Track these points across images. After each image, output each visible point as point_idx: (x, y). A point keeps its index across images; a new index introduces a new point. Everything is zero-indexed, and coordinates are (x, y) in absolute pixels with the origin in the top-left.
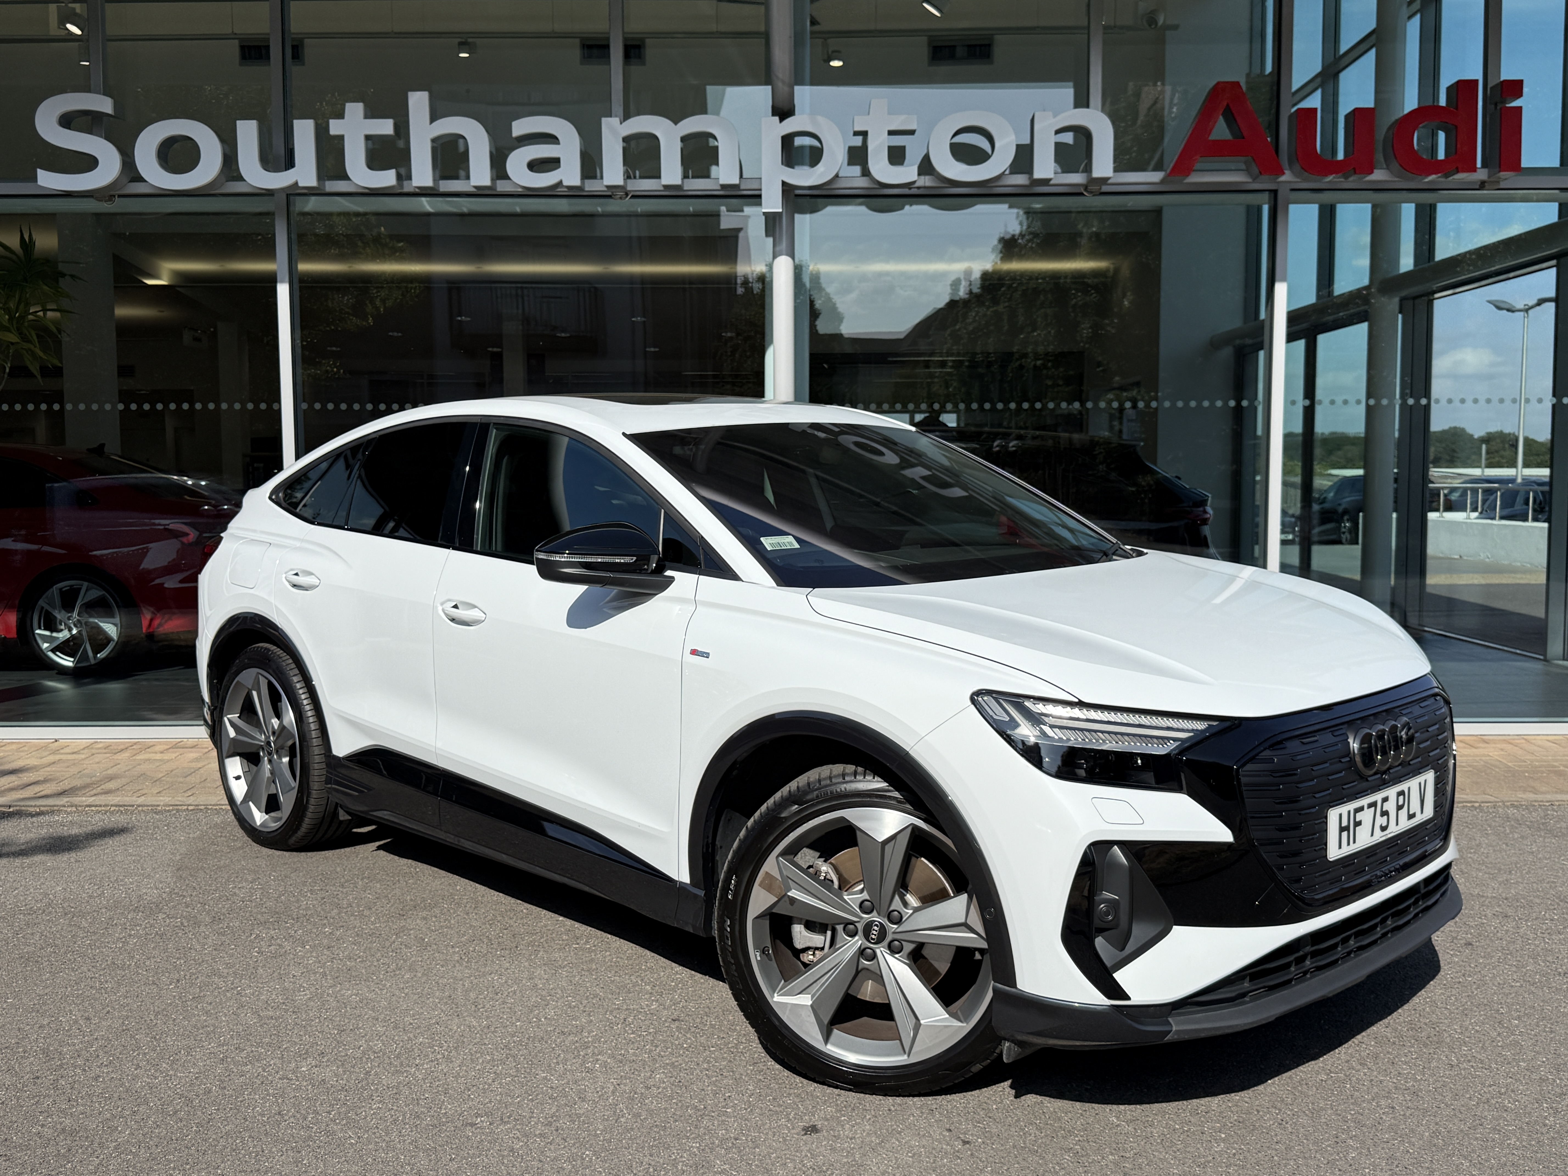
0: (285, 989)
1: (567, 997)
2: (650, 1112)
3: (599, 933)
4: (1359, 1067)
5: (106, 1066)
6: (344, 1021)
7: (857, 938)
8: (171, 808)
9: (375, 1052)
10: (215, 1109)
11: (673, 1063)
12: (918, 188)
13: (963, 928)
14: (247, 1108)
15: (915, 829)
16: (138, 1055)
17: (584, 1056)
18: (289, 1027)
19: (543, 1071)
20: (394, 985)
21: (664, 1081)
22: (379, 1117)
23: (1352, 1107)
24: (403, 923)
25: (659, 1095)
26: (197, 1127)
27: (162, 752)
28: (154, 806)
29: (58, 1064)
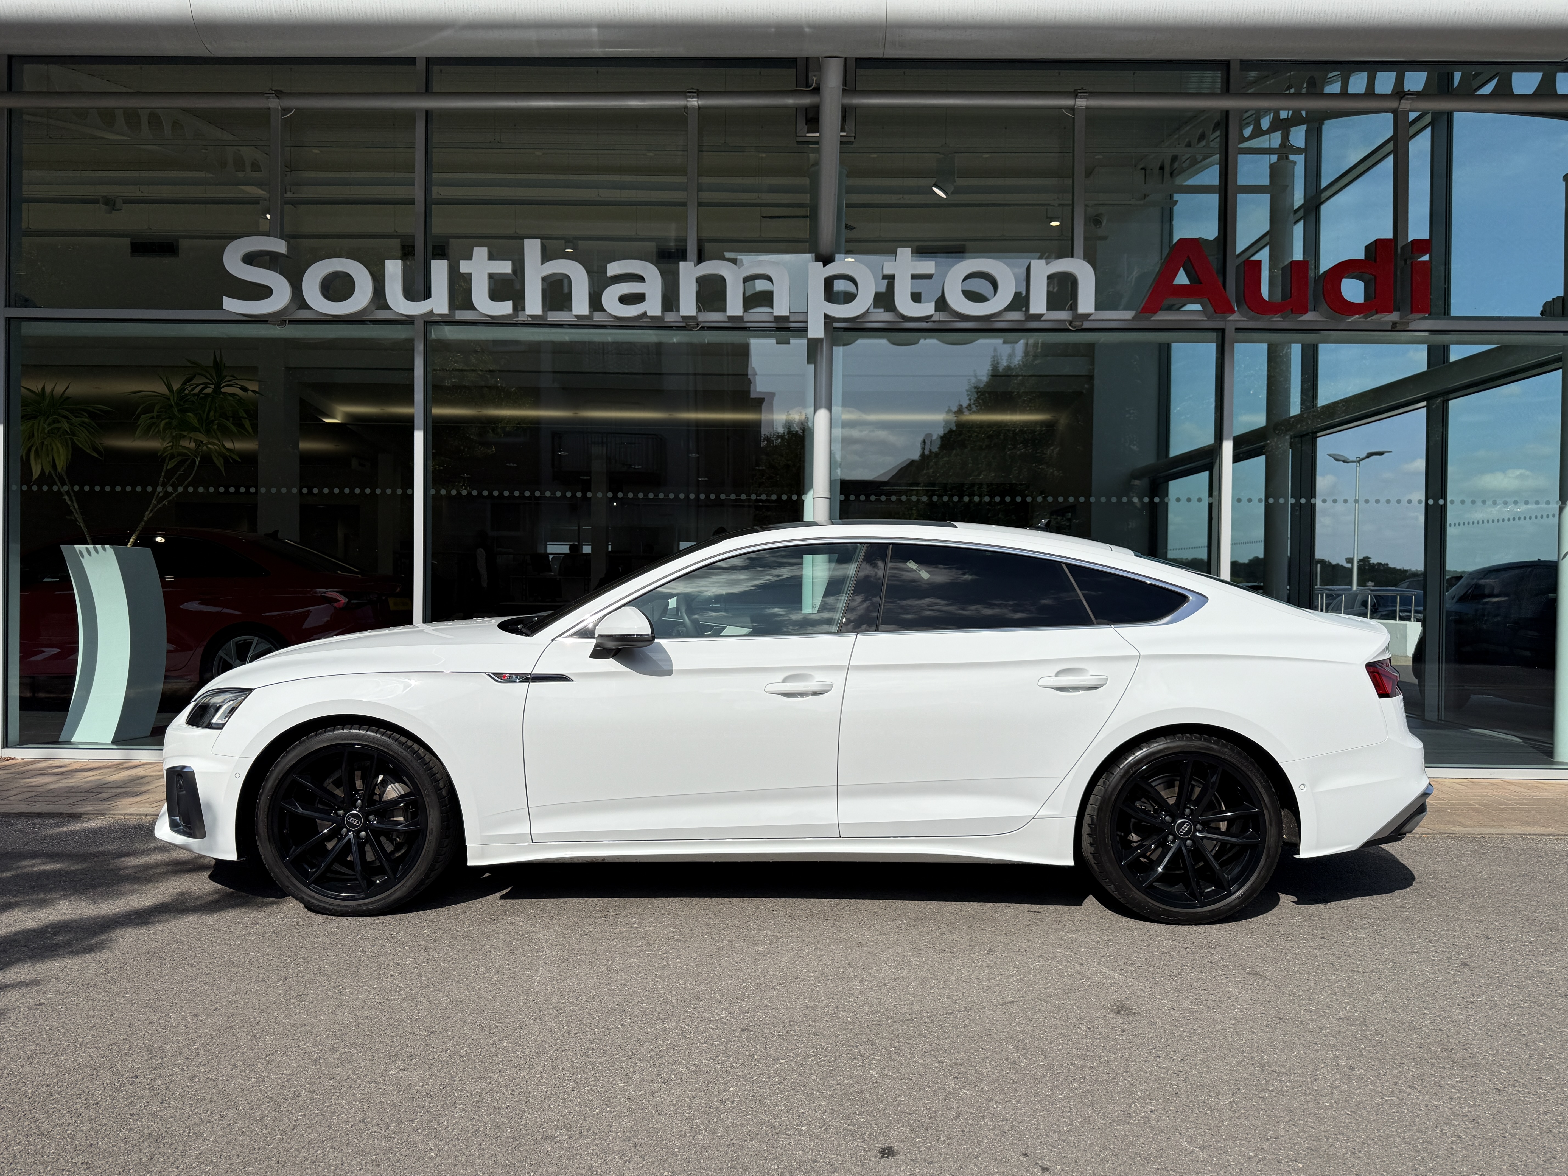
5: (204, 1065)
6: (434, 1023)
9: (461, 1057)
10: (301, 1115)
12: (934, 322)
14: (333, 1114)
17: (659, 1066)
19: (621, 1080)
20: (482, 988)
25: (734, 1110)
26: (281, 1135)
29: (159, 1062)
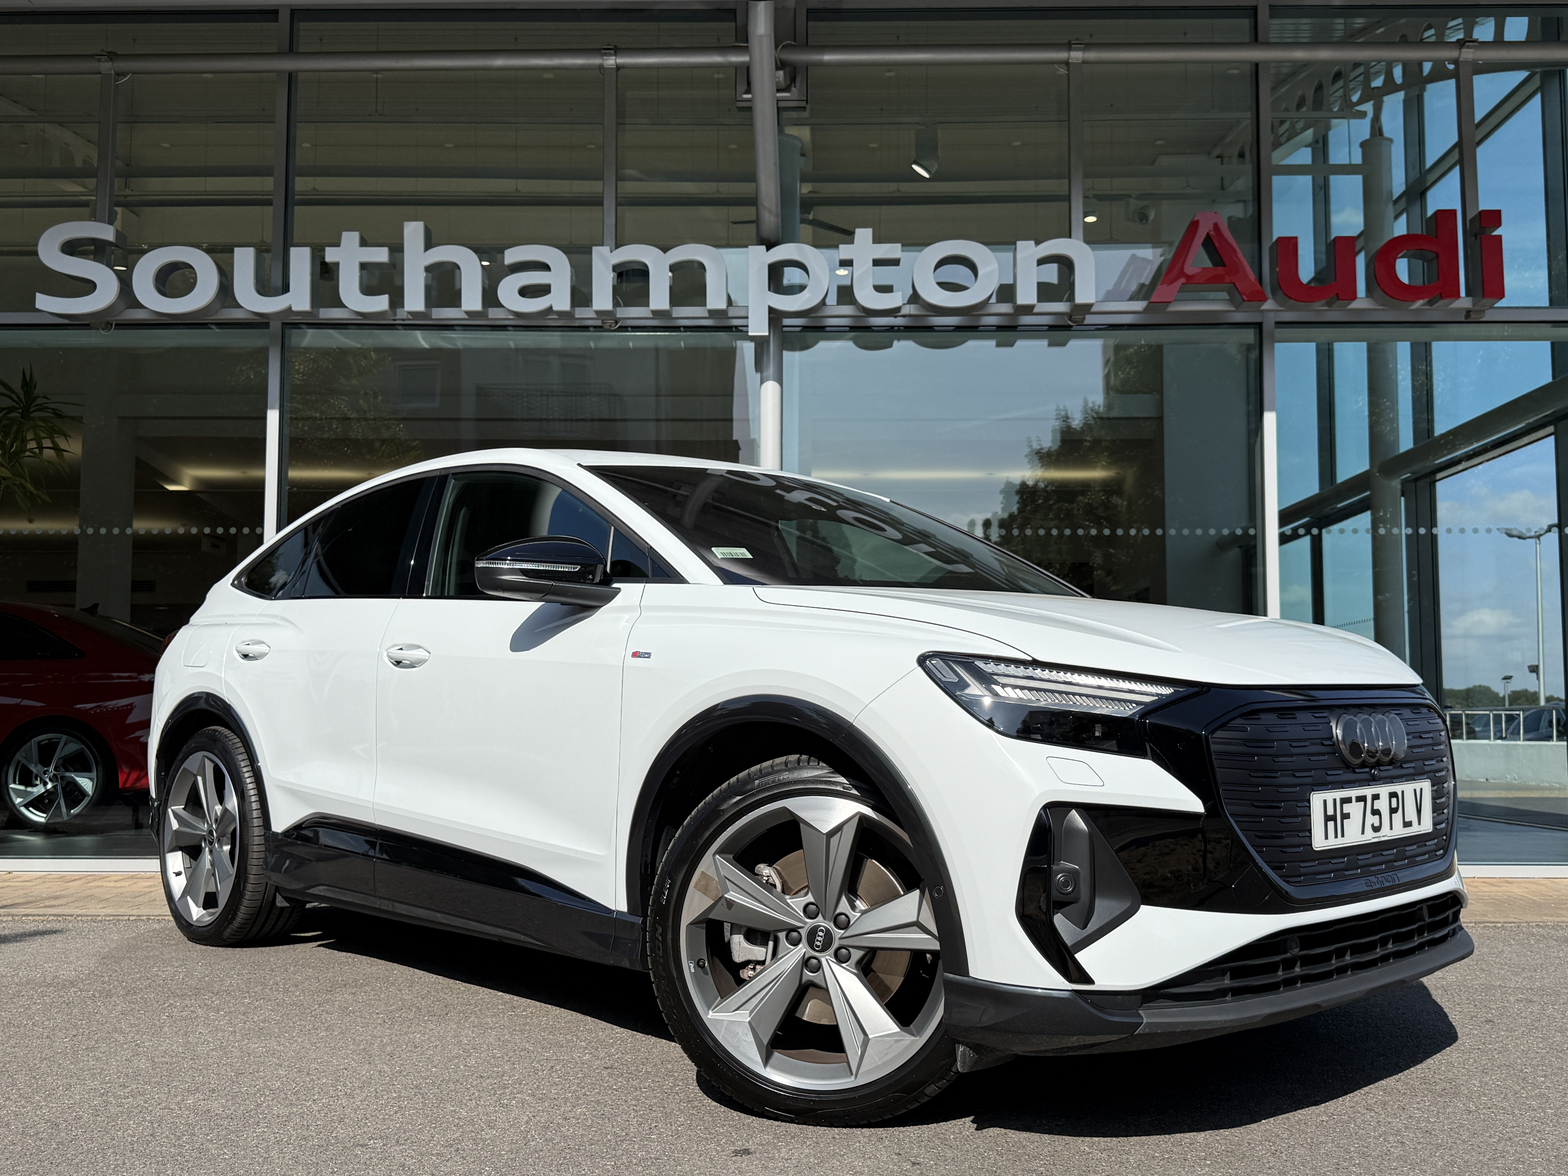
0: (188, 1042)
1: (492, 1050)
2: (565, 1138)
3: (538, 1004)
4: (1365, 1111)
6: (244, 1066)
7: (801, 946)
8: (112, 918)
9: (271, 1090)
11: (598, 1101)
12: (904, 316)
13: (915, 928)
15: (863, 818)
16: (12, 1090)
17: (500, 1095)
18: (183, 1070)
19: (453, 1105)
20: (306, 1041)
21: (585, 1114)
22: (261, 1138)
23: (1356, 1141)
24: (329, 996)
25: (577, 1125)
27: (116, 881)
28: (95, 916)
